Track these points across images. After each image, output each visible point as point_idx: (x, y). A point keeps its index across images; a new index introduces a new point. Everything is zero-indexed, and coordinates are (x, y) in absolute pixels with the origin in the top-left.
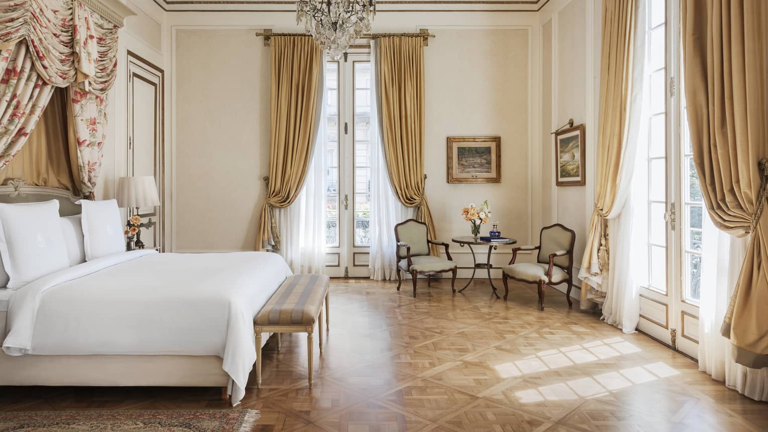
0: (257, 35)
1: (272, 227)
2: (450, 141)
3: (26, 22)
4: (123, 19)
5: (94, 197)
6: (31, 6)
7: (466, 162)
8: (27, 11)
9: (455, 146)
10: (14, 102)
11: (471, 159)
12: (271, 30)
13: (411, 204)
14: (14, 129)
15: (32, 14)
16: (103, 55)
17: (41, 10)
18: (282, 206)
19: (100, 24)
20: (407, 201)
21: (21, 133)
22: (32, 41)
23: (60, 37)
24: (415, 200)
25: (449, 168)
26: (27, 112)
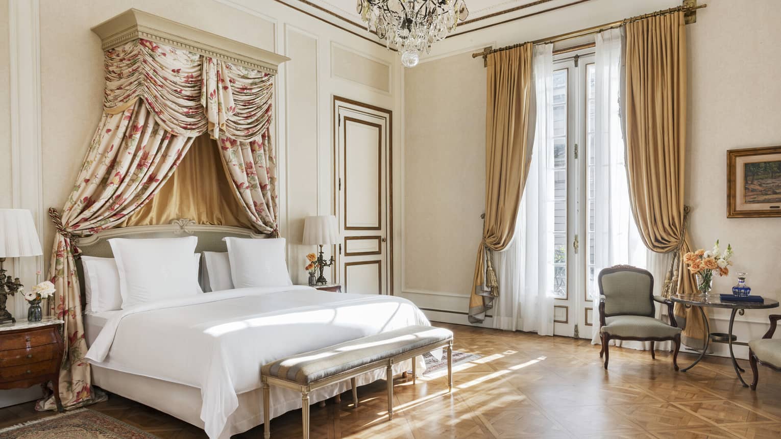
0: (474, 56)
1: (487, 270)
2: (733, 154)
3: (140, 84)
4: (277, 66)
5: (278, 235)
6: (144, 69)
7: (760, 185)
8: (141, 73)
9: (740, 162)
10: (140, 154)
11: (769, 181)
12: (491, 47)
13: (663, 248)
14: (144, 176)
15: (146, 76)
16: (248, 103)
17: (154, 71)
18: (497, 248)
19: (242, 75)
20: (656, 244)
21: (152, 179)
22: (147, 99)
23: (183, 92)
24: (670, 242)
25: (731, 196)
26: (157, 160)
